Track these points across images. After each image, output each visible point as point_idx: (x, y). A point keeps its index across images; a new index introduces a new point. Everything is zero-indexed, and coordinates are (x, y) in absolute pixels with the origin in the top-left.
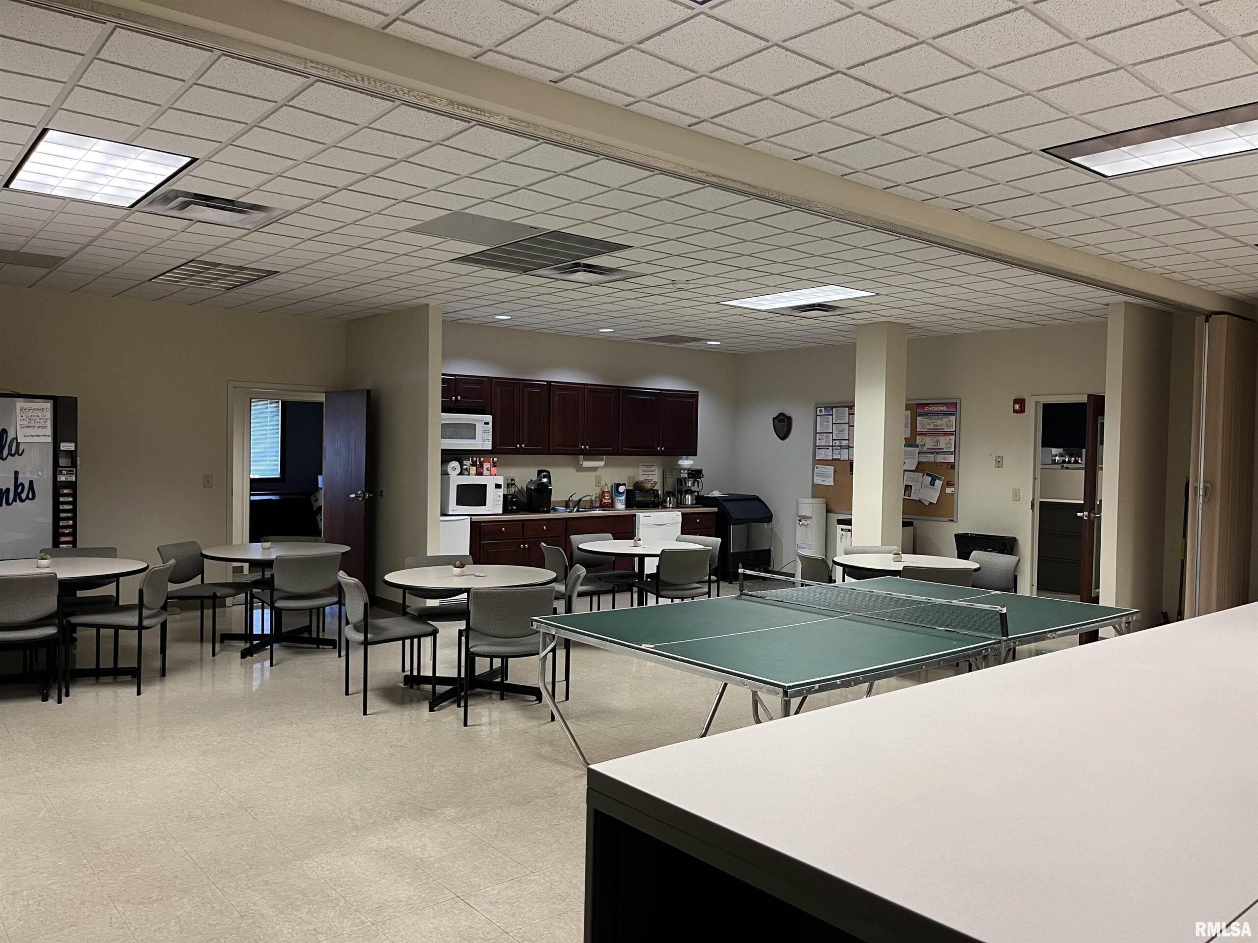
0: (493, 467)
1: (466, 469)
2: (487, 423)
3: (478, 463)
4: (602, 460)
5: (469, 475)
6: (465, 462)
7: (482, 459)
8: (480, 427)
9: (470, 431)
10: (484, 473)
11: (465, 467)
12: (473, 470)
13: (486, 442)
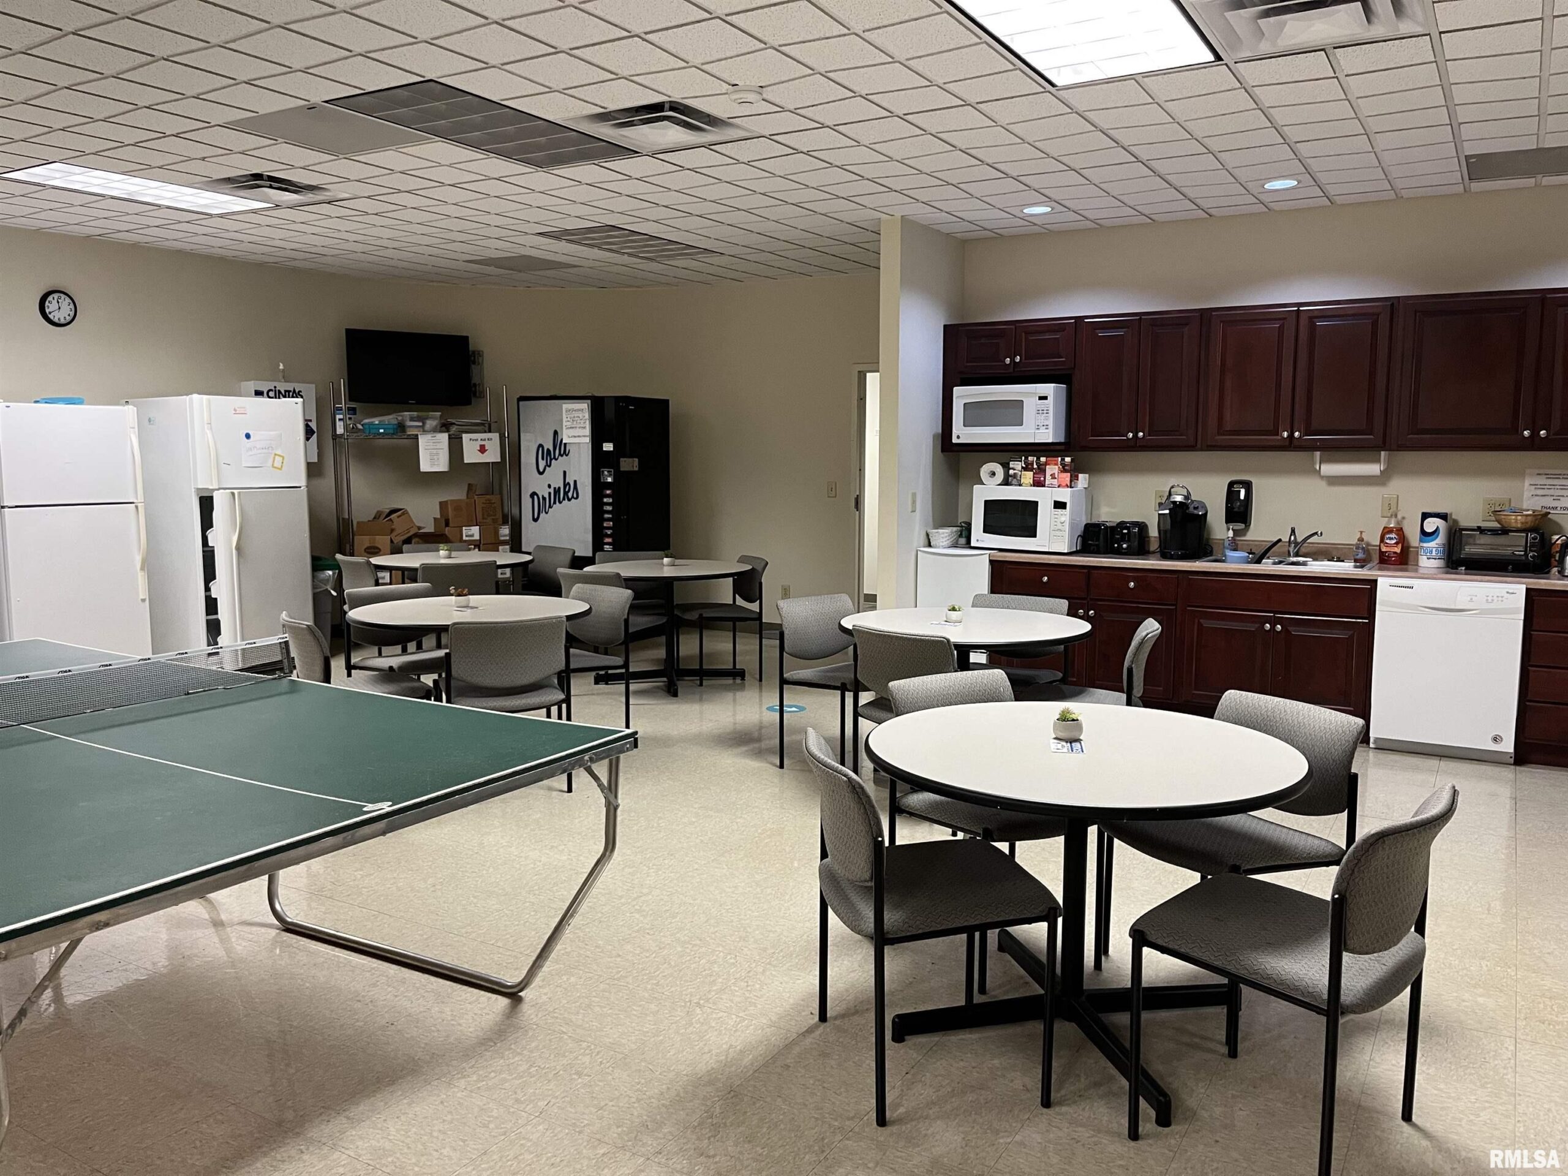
0: (1062, 472)
1: (1015, 476)
2: (1045, 398)
3: (1035, 466)
4: (1378, 461)
5: (1020, 485)
6: (1012, 464)
7: (1043, 459)
8: (1031, 405)
9: (1012, 412)
10: (1047, 483)
11: (1011, 472)
12: (1028, 477)
13: (1042, 430)
